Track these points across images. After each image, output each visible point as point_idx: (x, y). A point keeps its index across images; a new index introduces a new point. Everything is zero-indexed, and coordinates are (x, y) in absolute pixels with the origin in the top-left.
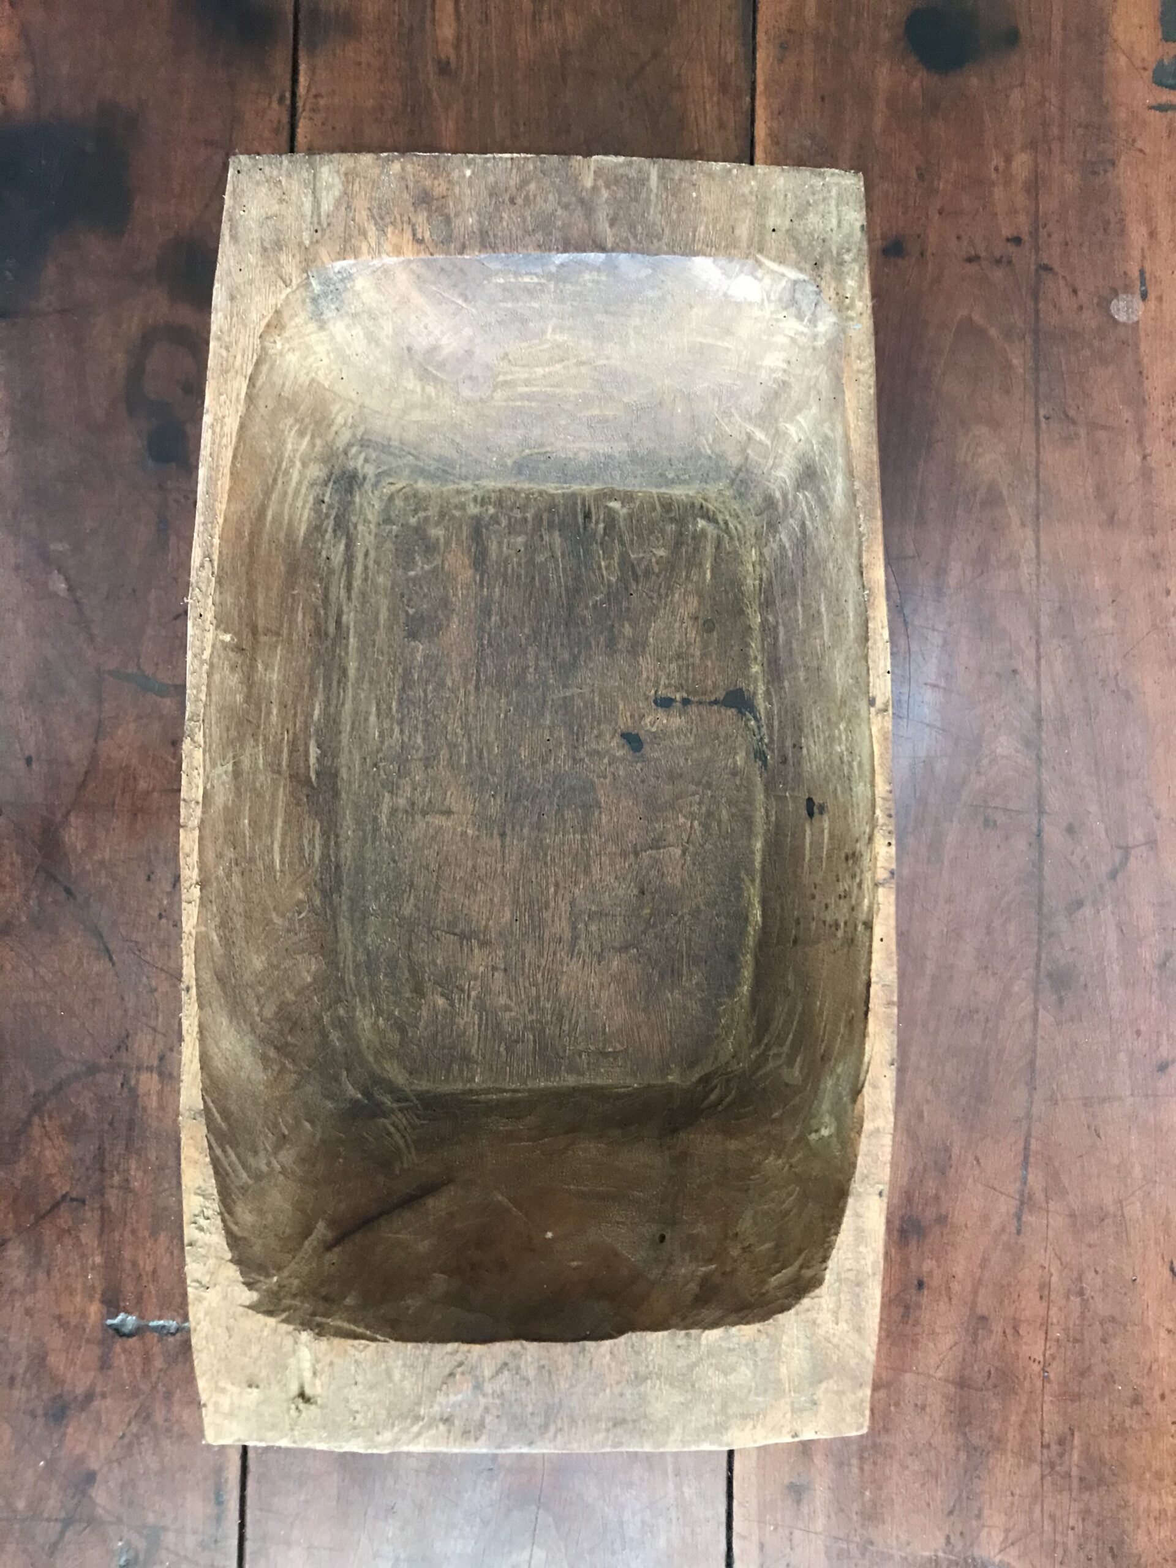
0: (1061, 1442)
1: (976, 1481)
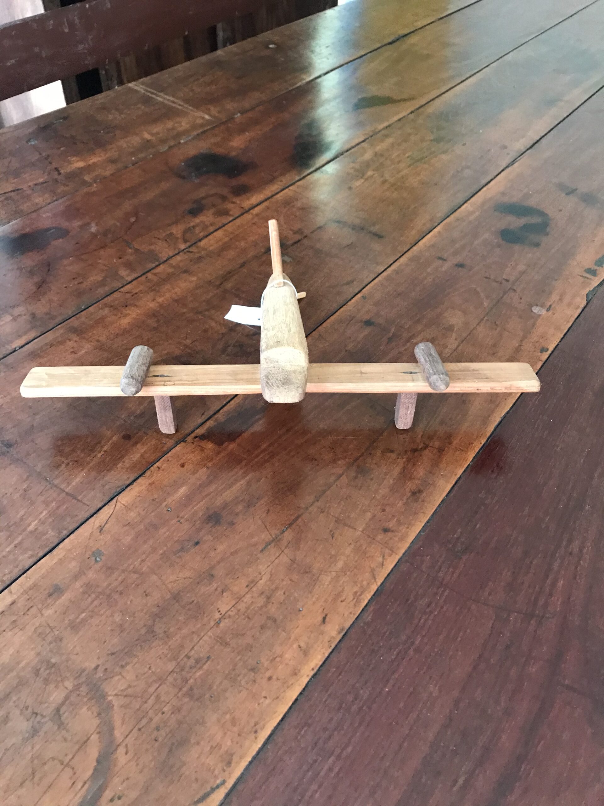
0: (197, 661)
1: (139, 648)
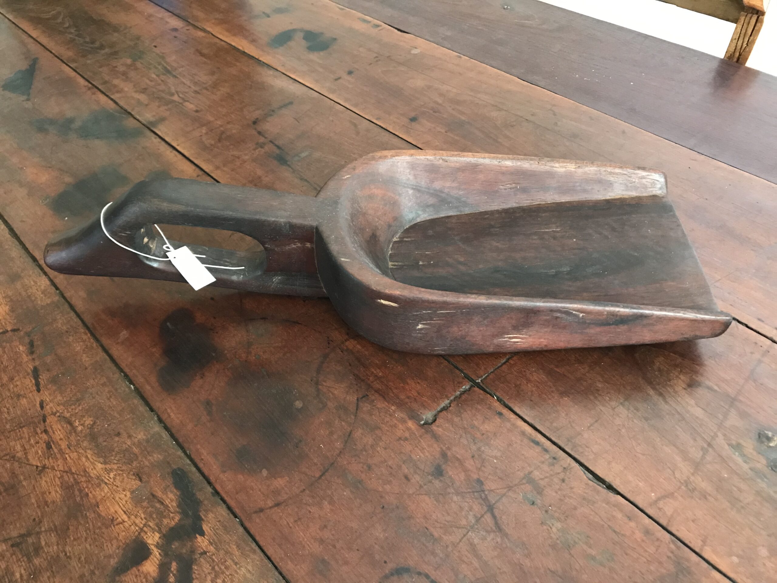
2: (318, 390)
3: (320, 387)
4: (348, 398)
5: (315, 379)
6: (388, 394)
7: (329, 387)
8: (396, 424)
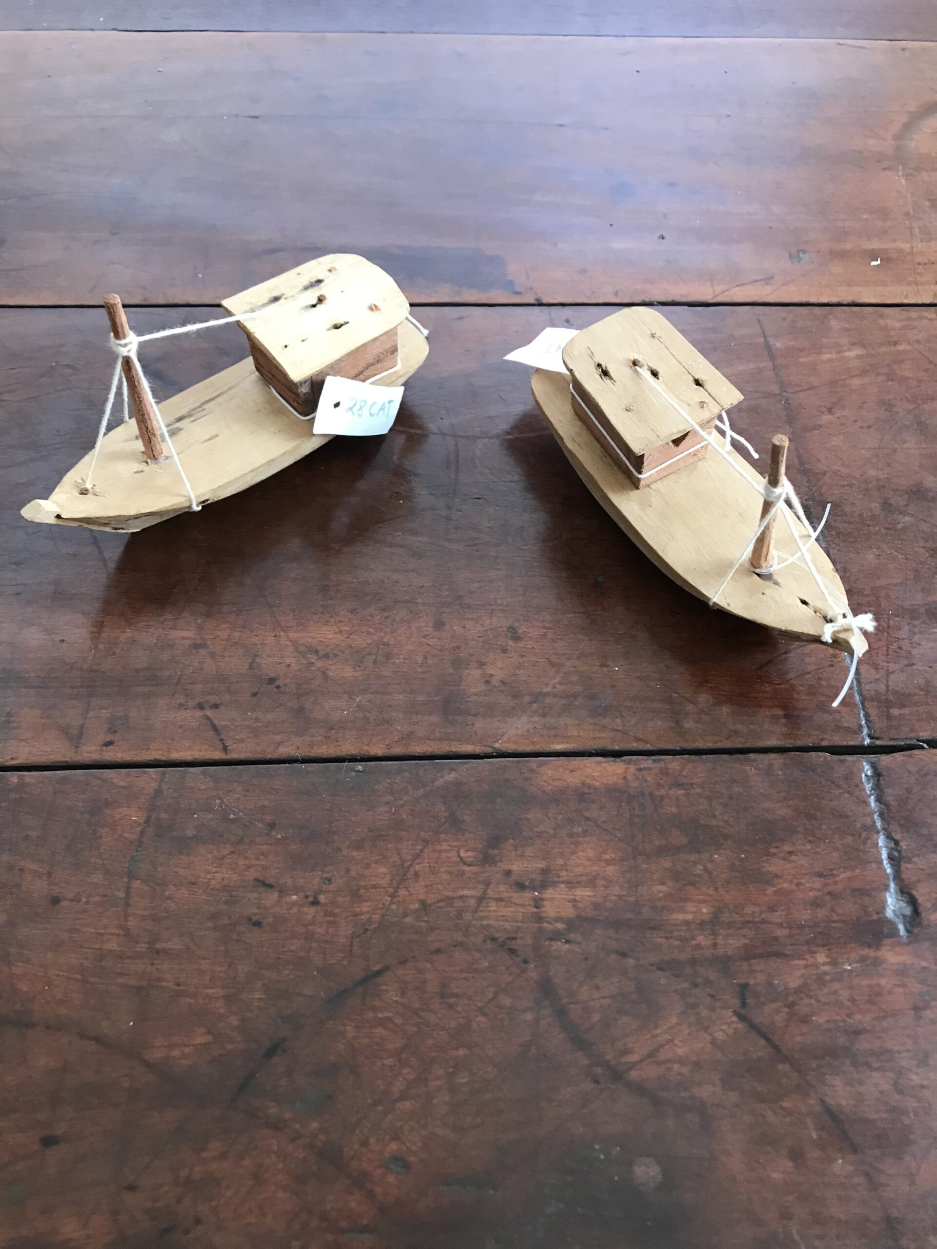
2: (640, 1089)
3: (634, 1074)
4: (720, 1036)
5: (599, 1070)
6: (776, 939)
7: (650, 1055)
8: (871, 986)
